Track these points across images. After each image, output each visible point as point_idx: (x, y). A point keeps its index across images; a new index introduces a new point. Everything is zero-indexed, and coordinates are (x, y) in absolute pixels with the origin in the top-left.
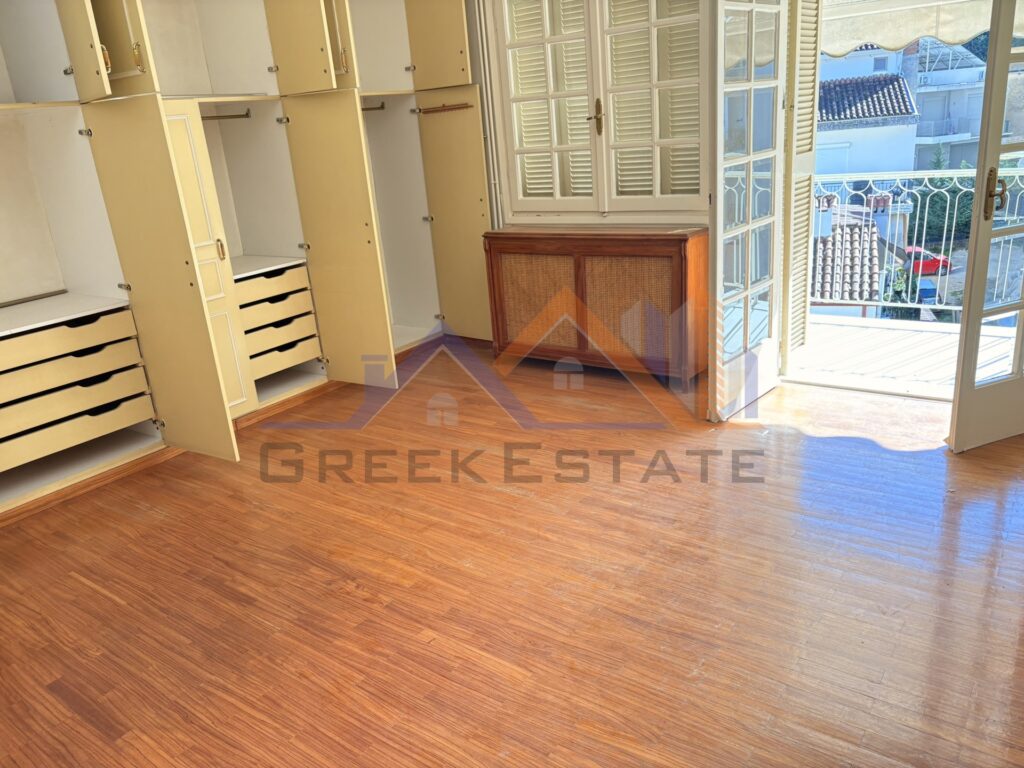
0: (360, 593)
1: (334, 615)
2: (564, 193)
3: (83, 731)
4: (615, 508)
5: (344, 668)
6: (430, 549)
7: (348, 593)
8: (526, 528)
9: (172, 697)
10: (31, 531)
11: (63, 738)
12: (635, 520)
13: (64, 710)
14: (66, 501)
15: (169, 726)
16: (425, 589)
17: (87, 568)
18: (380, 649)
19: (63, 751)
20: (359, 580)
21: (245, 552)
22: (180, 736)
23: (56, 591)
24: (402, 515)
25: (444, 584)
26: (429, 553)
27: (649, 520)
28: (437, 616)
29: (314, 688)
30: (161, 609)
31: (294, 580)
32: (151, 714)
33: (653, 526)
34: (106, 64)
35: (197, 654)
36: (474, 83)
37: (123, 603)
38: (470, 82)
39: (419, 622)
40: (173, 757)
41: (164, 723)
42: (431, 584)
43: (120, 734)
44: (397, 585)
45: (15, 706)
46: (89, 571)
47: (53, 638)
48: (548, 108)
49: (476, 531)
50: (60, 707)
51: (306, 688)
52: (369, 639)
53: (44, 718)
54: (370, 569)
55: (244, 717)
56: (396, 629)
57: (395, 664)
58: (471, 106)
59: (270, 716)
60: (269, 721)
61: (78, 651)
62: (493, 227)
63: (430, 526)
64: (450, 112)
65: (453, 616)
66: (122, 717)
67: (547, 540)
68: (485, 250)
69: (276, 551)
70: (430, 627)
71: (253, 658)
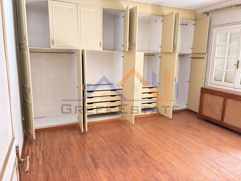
0: (148, 160)
1: (142, 162)
2: (225, 81)
3: (92, 165)
4: (216, 164)
5: (140, 174)
6: (166, 156)
7: (146, 159)
8: (191, 160)
9: (108, 165)
10: (96, 127)
11: (89, 165)
12: (221, 168)
13: (91, 160)
14: (103, 123)
15: (106, 170)
16: (162, 164)
17: (102, 136)
18: (148, 173)
19: (88, 167)
20: (149, 157)
21: (129, 143)
22: (107, 173)
23: (96, 139)
24: (163, 147)
25: (167, 165)
26: (166, 157)
27: (225, 170)
28: (163, 171)
29: (133, 175)
30: (111, 148)
31: (136, 152)
32: (104, 167)
33: (225, 171)
34: (129, 45)
35: (114, 159)
36: (206, 53)
37: (105, 145)
38: (205, 53)
39: (158, 171)
40: (104, 176)
41: (105, 169)
42: (164, 164)
43: (98, 168)
44: (157, 161)
45: (84, 156)
46: (102, 137)
47: (93, 146)
48: (225, 61)
49: (178, 156)
50: (90, 159)
51: (131, 174)
52: (147, 170)
53: (87, 160)
54: (152, 155)
55: (118, 175)
56: (153, 170)
57: (150, 177)
58: (205, 58)
59: (123, 177)
60: (122, 177)
61: (96, 151)
62: (204, 86)
63: (168, 151)
64: (199, 59)
65: (166, 172)
66: (99, 165)
67: (195, 164)
68: (201, 91)
69: (135, 145)
70: (160, 173)
71: (124, 164)
